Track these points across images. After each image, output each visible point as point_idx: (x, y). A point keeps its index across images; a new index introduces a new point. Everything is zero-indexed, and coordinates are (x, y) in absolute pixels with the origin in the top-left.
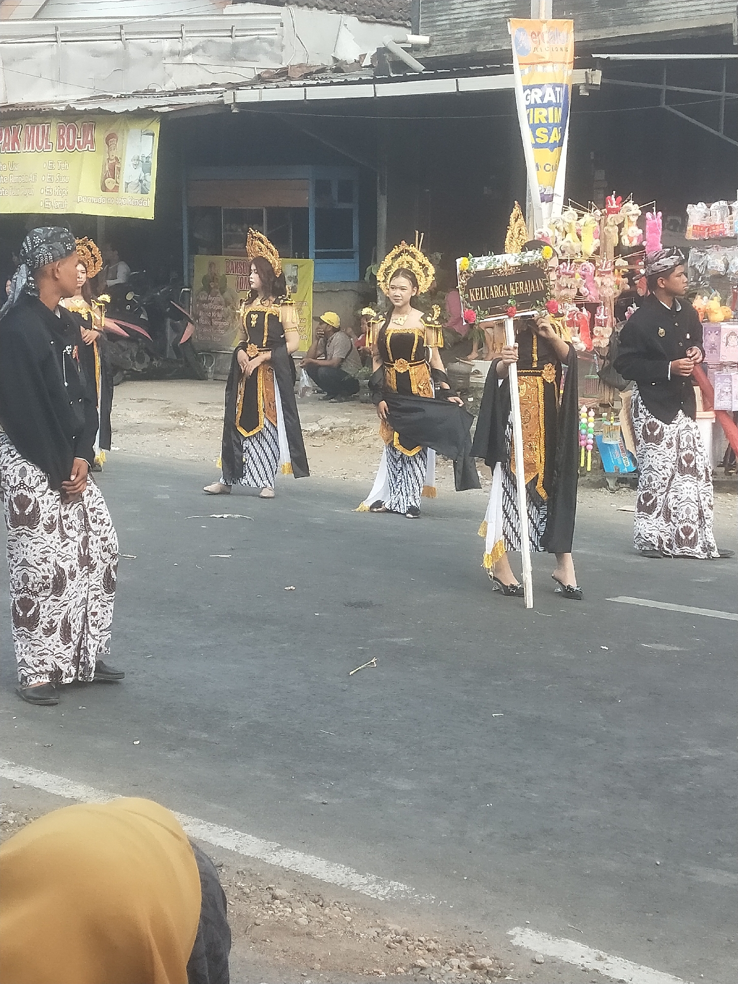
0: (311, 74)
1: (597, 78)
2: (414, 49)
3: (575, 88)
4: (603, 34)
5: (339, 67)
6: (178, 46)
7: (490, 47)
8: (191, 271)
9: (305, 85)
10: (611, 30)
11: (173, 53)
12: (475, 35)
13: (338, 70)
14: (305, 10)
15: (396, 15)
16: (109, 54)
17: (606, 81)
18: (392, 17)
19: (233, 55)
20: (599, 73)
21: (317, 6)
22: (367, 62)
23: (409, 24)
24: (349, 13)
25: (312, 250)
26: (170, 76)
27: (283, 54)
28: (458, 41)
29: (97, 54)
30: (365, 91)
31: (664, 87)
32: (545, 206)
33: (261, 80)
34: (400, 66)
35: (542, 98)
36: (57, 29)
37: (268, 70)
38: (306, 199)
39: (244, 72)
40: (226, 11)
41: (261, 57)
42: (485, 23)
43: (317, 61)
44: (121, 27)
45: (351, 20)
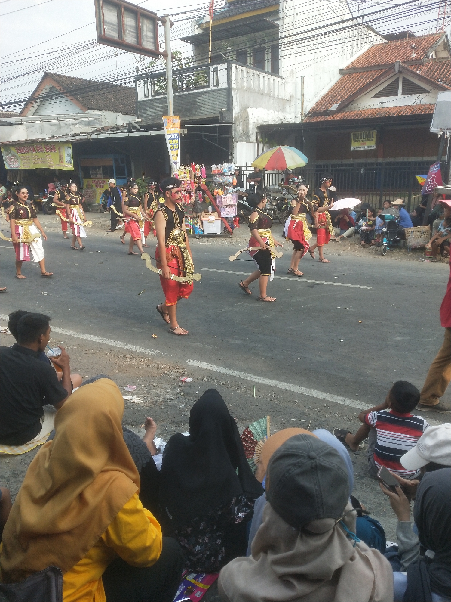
0: (111, 129)
1: (186, 131)
2: (137, 123)
3: (181, 134)
4: (187, 119)
5: (118, 127)
6: (74, 122)
7: (158, 122)
8: (83, 183)
9: (109, 133)
10: (188, 118)
11: (72, 124)
12: (153, 119)
13: (117, 128)
14: (107, 112)
16: (55, 125)
17: (188, 132)
18: (131, 113)
19: (89, 124)
20: (186, 130)
21: (110, 110)
22: (125, 125)
23: (135, 115)
24: (119, 112)
25: (115, 177)
26: (72, 130)
27: (102, 123)
28: (149, 121)
29: (52, 125)
30: (126, 135)
31: (203, 133)
32: (175, 165)
33: (97, 131)
34: (134, 127)
35: (171, 137)
36: (40, 118)
37: (98, 128)
38: (112, 163)
39: (92, 129)
40: (86, 112)
41: (96, 124)
42: (156, 116)
43: (112, 125)
44: (58, 117)
45: (120, 114)
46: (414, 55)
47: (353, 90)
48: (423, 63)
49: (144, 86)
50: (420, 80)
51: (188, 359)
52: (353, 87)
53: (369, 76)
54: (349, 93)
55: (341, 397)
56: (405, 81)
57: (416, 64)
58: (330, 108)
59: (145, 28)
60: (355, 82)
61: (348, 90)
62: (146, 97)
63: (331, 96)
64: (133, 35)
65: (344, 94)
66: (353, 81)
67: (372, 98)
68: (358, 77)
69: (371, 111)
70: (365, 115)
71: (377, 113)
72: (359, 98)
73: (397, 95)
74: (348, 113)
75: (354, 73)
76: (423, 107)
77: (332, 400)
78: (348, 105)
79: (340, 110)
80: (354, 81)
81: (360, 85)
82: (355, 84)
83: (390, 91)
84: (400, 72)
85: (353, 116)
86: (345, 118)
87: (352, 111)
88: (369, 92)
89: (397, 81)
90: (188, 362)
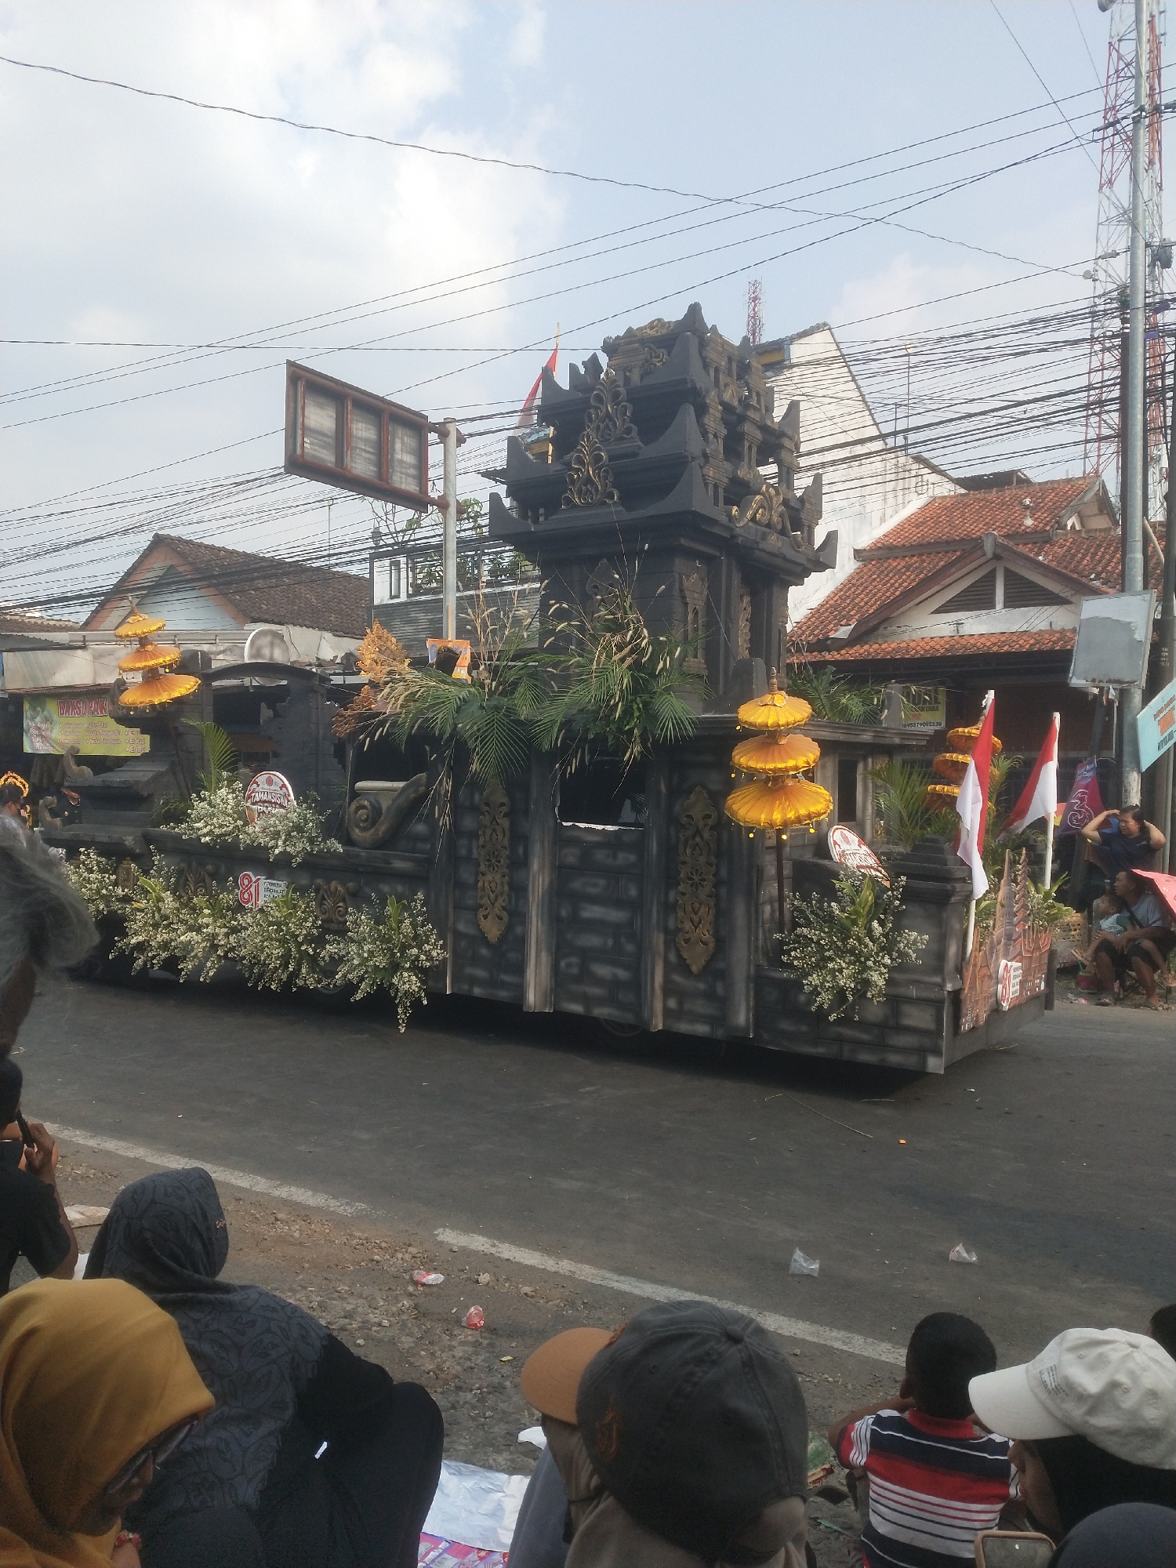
5: (320, 663)
6: (214, 650)
11: (210, 653)
14: (298, 628)
15: (357, 633)
18: (354, 633)
21: (305, 626)
22: (338, 661)
24: (327, 631)
40: (245, 628)
42: (414, 639)
43: (306, 660)
44: (175, 636)
45: (328, 635)
46: (1029, 522)
47: (888, 594)
48: (1051, 539)
49: (391, 570)
50: (1046, 576)
51: (441, 1227)
52: (888, 590)
53: (925, 564)
54: (878, 603)
55: (842, 1333)
56: (1010, 577)
57: (1035, 540)
58: (832, 635)
59: (398, 446)
60: (891, 578)
61: (875, 595)
62: (392, 597)
63: (835, 607)
64: (369, 459)
65: (866, 603)
66: (887, 575)
67: (932, 613)
68: (899, 568)
69: (932, 644)
70: (917, 652)
71: (947, 646)
72: (903, 613)
73: (993, 607)
74: (876, 646)
75: (888, 558)
76: (1058, 635)
77: (815, 1340)
78: (875, 628)
79: (855, 640)
80: (890, 575)
81: (905, 584)
82: (892, 581)
83: (977, 599)
84: (997, 557)
85: (888, 653)
86: (870, 657)
87: (886, 642)
88: (927, 599)
89: (991, 577)
90: (437, 1235)
